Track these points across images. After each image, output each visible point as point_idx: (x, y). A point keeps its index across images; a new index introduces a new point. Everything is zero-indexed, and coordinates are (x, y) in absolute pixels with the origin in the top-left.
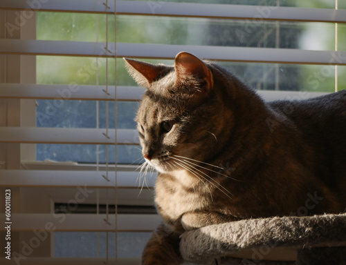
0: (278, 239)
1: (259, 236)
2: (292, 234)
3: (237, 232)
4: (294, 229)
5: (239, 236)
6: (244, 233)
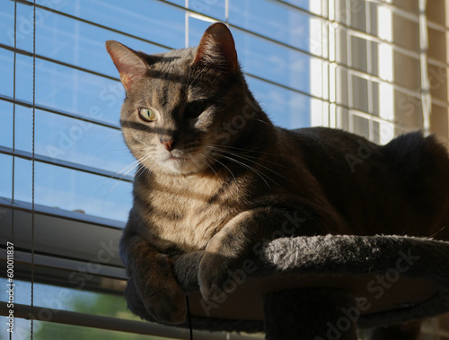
0: (338, 259)
1: (312, 256)
2: (356, 255)
3: (278, 251)
4: (358, 249)
5: (282, 256)
6: (290, 252)
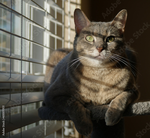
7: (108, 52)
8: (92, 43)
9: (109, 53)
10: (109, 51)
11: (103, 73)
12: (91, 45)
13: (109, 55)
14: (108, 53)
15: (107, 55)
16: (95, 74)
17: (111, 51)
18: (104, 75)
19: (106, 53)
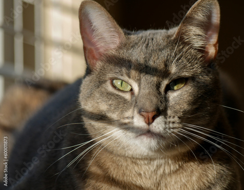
7: (172, 120)
8: (127, 96)
9: (173, 123)
10: (174, 117)
11: (161, 171)
12: (125, 100)
13: (173, 128)
14: (171, 125)
15: (170, 128)
16: (142, 173)
17: (179, 118)
18: (163, 175)
19: (166, 123)
